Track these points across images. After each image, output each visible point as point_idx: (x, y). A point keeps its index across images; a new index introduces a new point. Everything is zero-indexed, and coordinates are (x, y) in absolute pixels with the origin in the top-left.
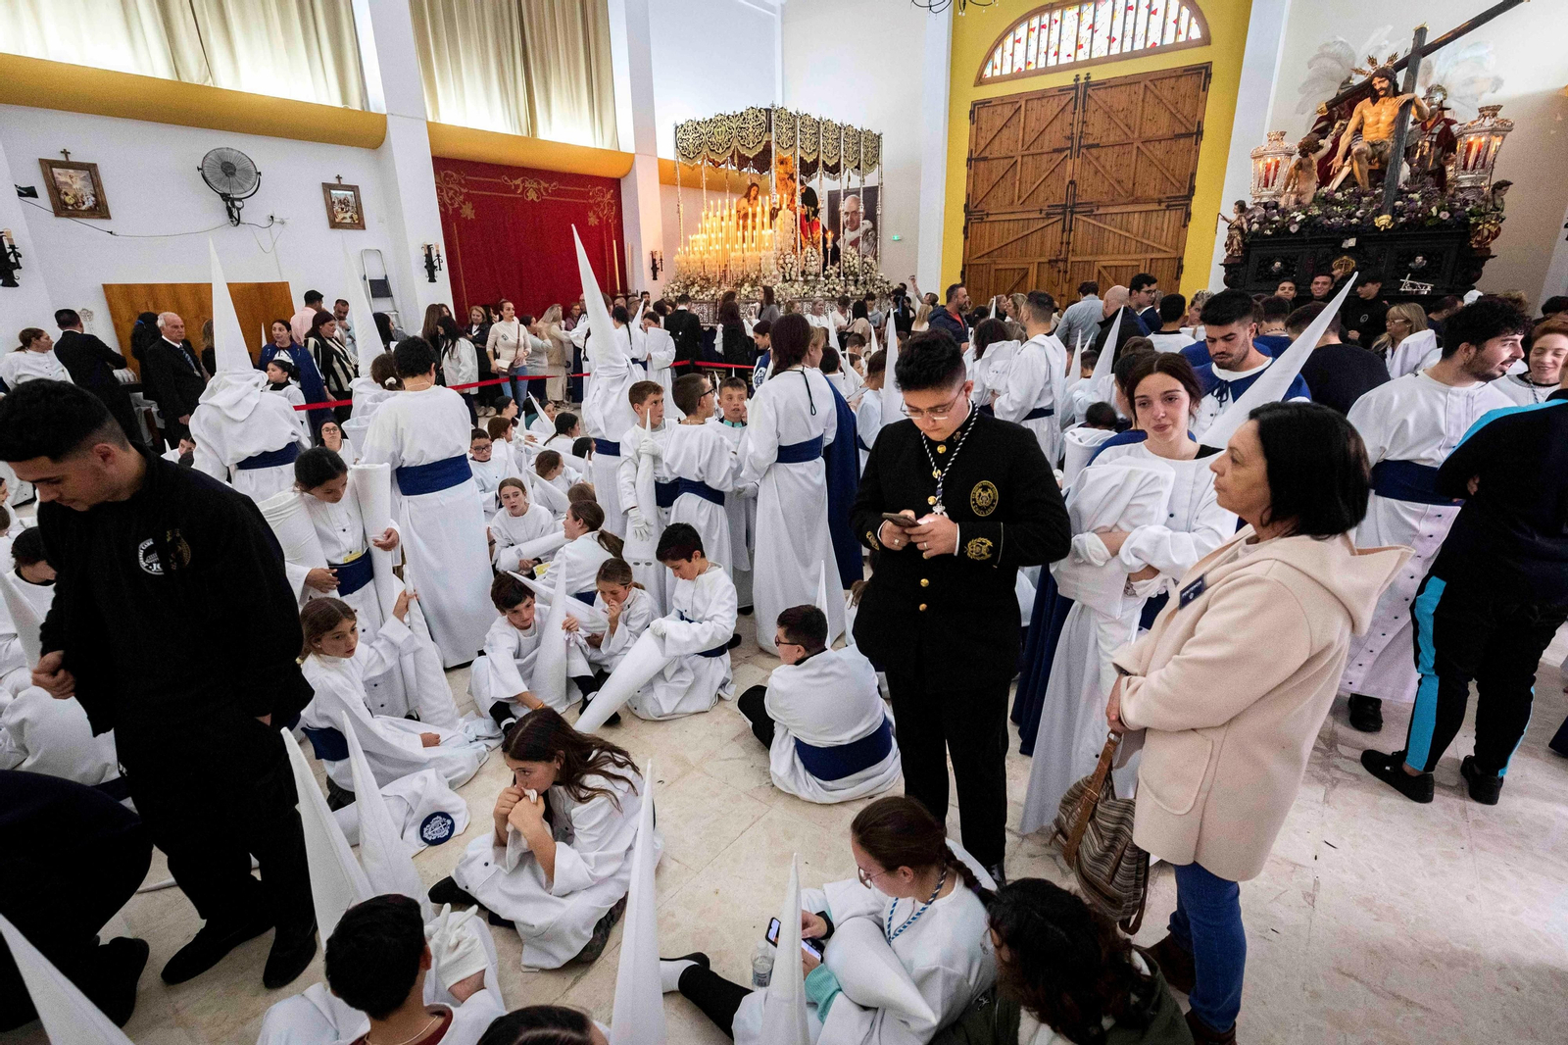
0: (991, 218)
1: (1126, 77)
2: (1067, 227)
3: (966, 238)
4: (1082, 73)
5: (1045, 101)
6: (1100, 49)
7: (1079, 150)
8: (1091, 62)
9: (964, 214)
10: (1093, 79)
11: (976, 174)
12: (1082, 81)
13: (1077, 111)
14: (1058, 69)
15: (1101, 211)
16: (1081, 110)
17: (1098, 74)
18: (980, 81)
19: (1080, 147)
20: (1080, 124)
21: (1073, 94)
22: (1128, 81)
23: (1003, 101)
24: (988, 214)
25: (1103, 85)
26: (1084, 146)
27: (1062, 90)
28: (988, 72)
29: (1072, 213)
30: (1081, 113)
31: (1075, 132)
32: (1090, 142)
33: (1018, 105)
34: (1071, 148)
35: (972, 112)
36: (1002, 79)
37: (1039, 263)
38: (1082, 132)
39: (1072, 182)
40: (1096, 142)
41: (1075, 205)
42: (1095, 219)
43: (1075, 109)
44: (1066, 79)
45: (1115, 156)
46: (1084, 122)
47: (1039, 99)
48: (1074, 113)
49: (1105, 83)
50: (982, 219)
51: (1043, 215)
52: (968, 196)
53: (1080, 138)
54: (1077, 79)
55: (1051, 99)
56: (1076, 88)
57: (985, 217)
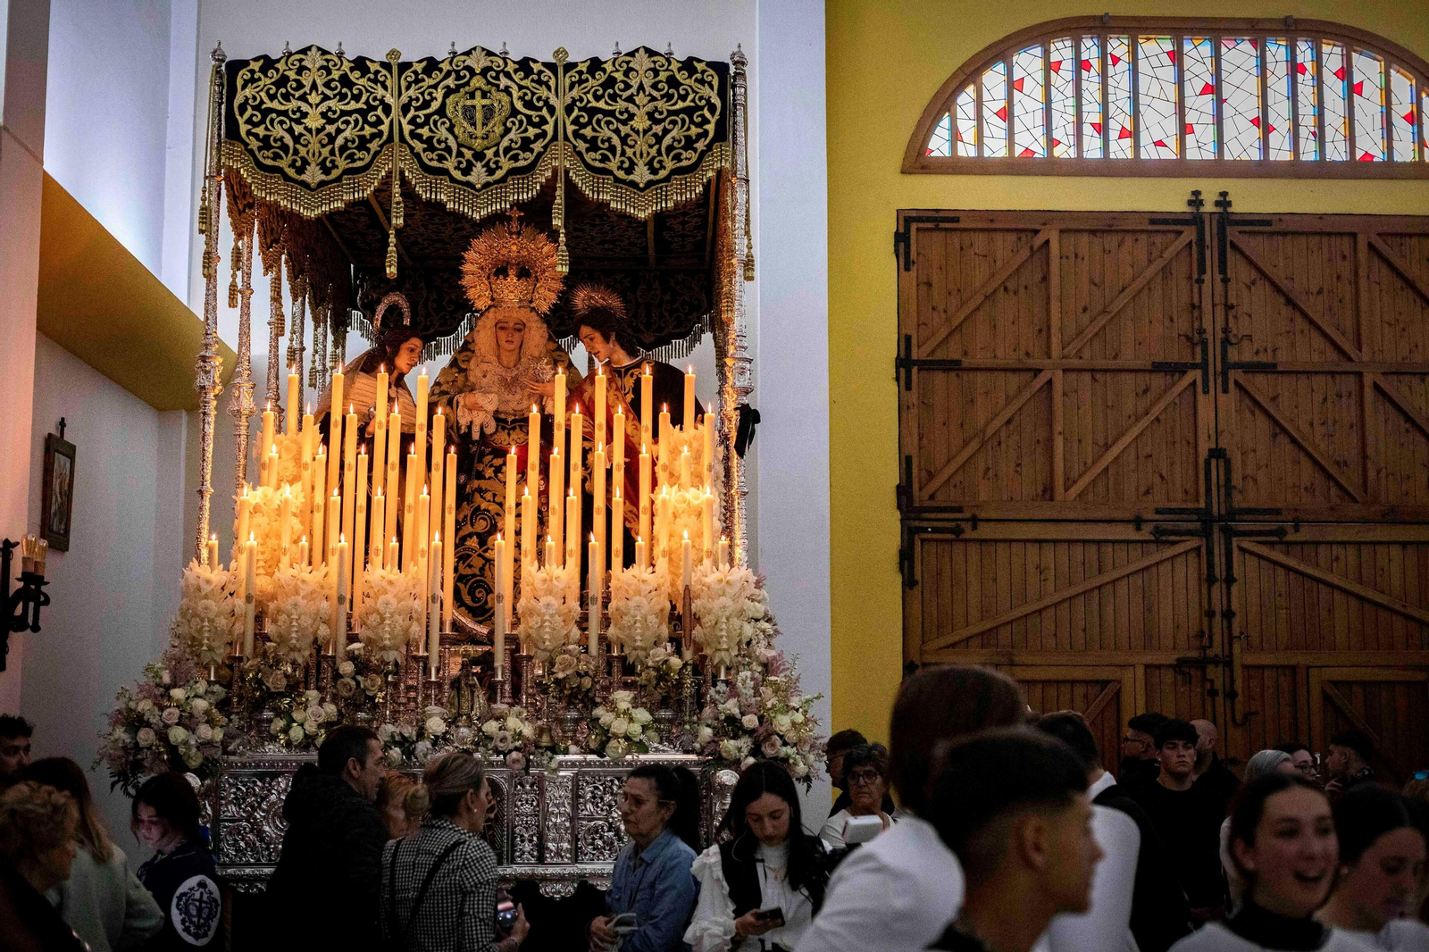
0: (985, 531)
1: (1321, 216)
2: (1219, 570)
3: (909, 583)
4: (1210, 190)
5: (1111, 241)
6: (1243, 145)
7: (1225, 374)
8: (1219, 168)
9: (898, 515)
10: (1240, 206)
11: (925, 404)
12: (1209, 207)
13: (1207, 277)
14: (1136, 169)
15: (1305, 534)
16: (1218, 277)
17: (1250, 199)
18: (918, 162)
19: (1227, 366)
20: (1220, 311)
21: (1189, 234)
22: (1319, 226)
23: (992, 223)
24: (975, 521)
25: (1260, 224)
26: (1237, 366)
27: (1161, 222)
28: (938, 145)
29: (1229, 533)
30: (1219, 286)
31: (1207, 324)
32: (1247, 356)
33: (1039, 240)
34: (1204, 366)
35: (901, 238)
36: (980, 167)
37: (1147, 666)
38: (1226, 330)
39: (1217, 453)
40: (1263, 358)
41: (1233, 514)
42: (1287, 553)
43: (1202, 270)
44: (1170, 198)
45: (1318, 398)
46: (1229, 307)
47: (1093, 232)
48: (1200, 281)
49: (1268, 223)
50: (958, 531)
51: (1145, 534)
52: (906, 463)
53: (1226, 342)
54: (1196, 200)
55: (1129, 239)
56: (1196, 220)
57: (967, 526)
